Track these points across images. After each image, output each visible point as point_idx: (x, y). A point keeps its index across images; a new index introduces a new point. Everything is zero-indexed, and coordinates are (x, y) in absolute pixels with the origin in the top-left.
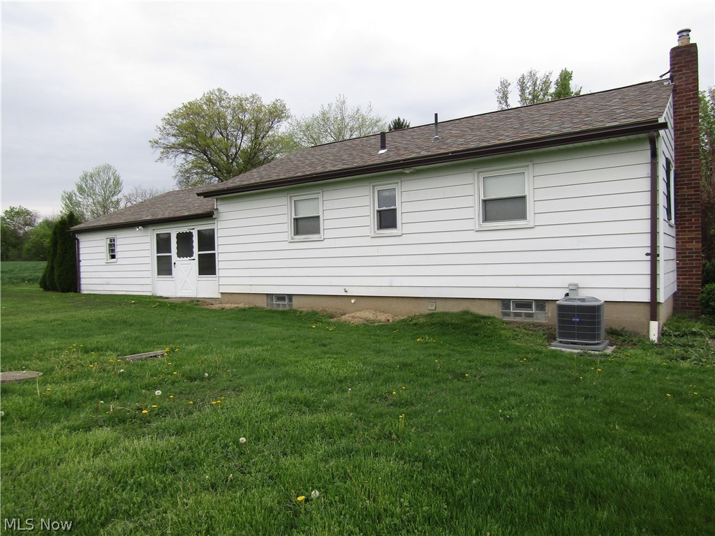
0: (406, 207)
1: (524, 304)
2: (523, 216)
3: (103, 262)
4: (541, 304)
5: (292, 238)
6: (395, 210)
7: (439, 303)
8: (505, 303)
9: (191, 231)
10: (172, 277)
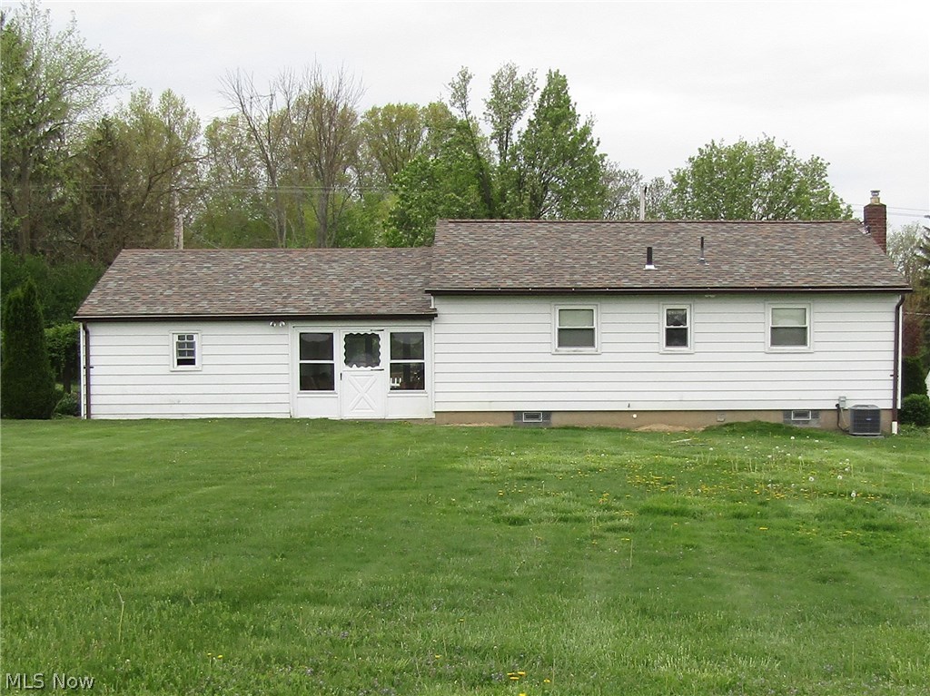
0: (699, 328)
1: (801, 413)
2: (804, 343)
3: (166, 370)
4: (816, 413)
5: (556, 350)
6: (686, 329)
7: (727, 415)
8: (787, 412)
9: (376, 333)
10: (335, 393)
